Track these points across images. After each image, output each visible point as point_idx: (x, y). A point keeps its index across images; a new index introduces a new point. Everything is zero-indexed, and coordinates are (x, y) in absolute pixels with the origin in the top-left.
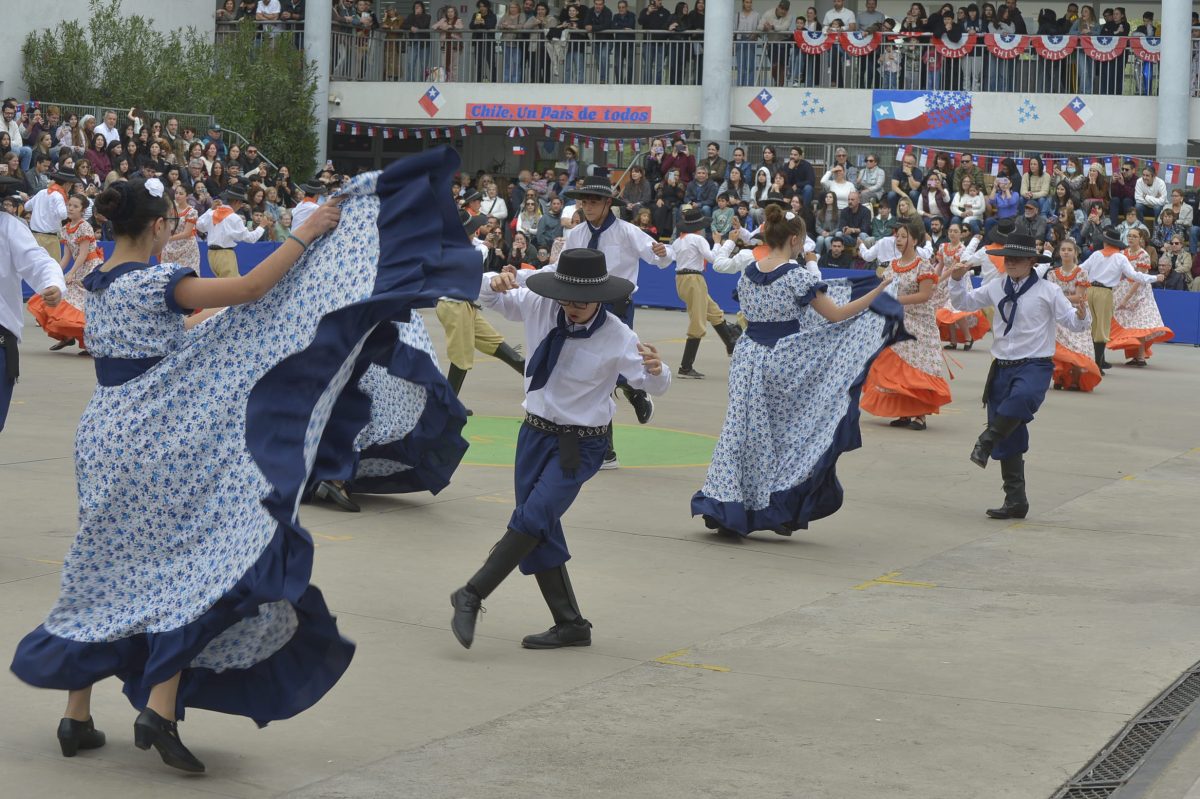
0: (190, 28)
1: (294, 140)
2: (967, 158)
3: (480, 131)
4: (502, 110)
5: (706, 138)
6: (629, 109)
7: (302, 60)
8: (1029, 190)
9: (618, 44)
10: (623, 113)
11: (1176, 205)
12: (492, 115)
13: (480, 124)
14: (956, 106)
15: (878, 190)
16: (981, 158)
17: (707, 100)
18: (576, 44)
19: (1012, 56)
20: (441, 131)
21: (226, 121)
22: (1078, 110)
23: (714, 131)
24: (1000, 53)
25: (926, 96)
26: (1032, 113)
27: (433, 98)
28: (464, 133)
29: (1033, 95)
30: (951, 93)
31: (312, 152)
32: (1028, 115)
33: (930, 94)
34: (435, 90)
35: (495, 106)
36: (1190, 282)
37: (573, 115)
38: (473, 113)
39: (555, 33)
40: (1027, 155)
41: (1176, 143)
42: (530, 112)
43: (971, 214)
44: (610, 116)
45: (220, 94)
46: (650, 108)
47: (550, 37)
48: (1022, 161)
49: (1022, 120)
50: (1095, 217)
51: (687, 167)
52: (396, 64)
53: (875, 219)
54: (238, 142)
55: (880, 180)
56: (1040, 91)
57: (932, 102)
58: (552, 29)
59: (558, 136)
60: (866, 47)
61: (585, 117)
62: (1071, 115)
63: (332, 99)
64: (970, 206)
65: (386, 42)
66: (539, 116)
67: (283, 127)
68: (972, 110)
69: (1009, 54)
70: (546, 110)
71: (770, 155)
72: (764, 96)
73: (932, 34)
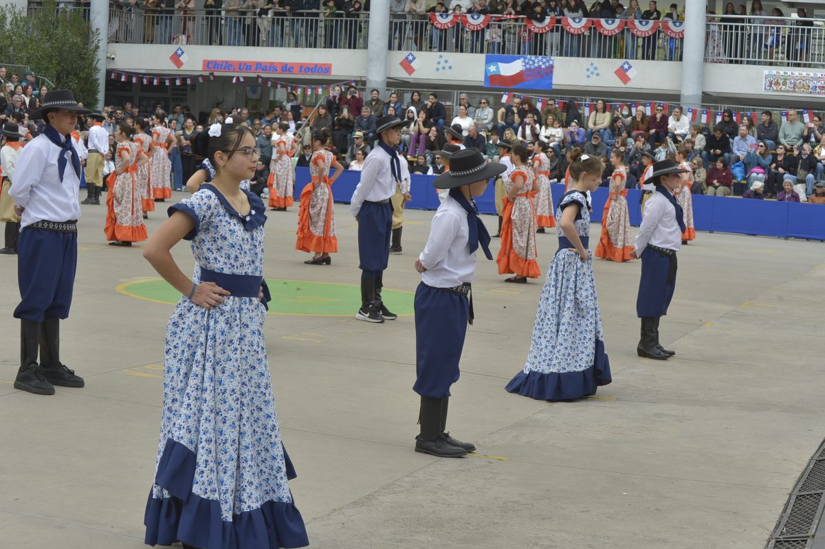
0: (12, 5)
1: (83, 84)
2: (551, 102)
3: (212, 78)
4: (228, 65)
5: (369, 86)
6: (316, 65)
7: (89, 28)
8: (595, 124)
9: (307, 20)
10: (312, 68)
12: (221, 68)
13: (212, 74)
14: (543, 67)
15: (489, 123)
16: (561, 102)
17: (371, 60)
18: (278, 19)
19: (580, 32)
20: (184, 79)
21: (38, 69)
22: (627, 70)
23: (376, 81)
24: (572, 31)
25: (522, 59)
26: (595, 72)
27: (180, 56)
28: (201, 80)
29: (595, 59)
30: (540, 58)
31: (95, 92)
32: (592, 73)
33: (525, 58)
34: (181, 50)
35: (223, 62)
36: (705, 189)
37: (278, 69)
38: (208, 67)
39: (264, 12)
41: (695, 93)
42: (247, 66)
43: (554, 141)
44: (303, 69)
45: (33, 51)
46: (331, 64)
47: (260, 14)
48: (588, 104)
49: (588, 76)
50: (639, 144)
51: (356, 105)
52: (153, 31)
53: (488, 143)
54: (46, 84)
55: (490, 116)
57: (526, 64)
58: (262, 9)
59: (267, 83)
60: (479, 25)
61: (286, 70)
62: (622, 74)
63: (109, 55)
64: (554, 136)
65: (145, 16)
66: (253, 69)
67: (75, 74)
68: (554, 69)
69: (578, 31)
70: (259, 65)
71: (418, 97)
72: (410, 58)
73: (525, 16)
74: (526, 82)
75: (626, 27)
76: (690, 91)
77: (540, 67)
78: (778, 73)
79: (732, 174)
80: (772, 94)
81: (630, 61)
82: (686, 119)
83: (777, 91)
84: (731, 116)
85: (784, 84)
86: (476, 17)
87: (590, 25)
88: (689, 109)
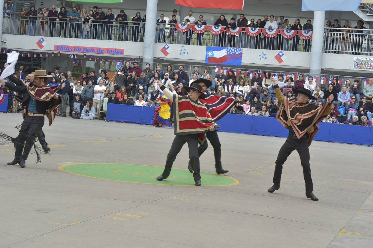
4: (68, 48)
5: (144, 61)
6: (116, 50)
8: (265, 85)
10: (114, 51)
11: (318, 91)
12: (64, 50)
13: (59, 52)
14: (237, 53)
17: (146, 47)
18: (94, 25)
20: (44, 54)
22: (281, 56)
23: (148, 59)
24: (251, 35)
25: (226, 49)
26: (264, 57)
27: (42, 42)
28: (53, 55)
29: (265, 50)
30: (235, 49)
32: (263, 57)
33: (227, 49)
34: (43, 39)
35: (65, 46)
37: (95, 51)
38: (57, 49)
39: (86, 21)
40: (263, 72)
41: (317, 69)
42: (79, 49)
44: (109, 52)
46: (124, 50)
47: (84, 22)
48: (261, 74)
49: (261, 59)
52: (25, 28)
56: (267, 49)
57: (228, 52)
60: (201, 30)
61: (99, 52)
62: (278, 58)
63: (2, 40)
65: (21, 20)
66: (82, 50)
68: (242, 55)
69: (254, 35)
70: (85, 49)
71: (170, 68)
72: (166, 47)
73: (226, 27)
74: (228, 62)
75: (279, 33)
76: (315, 68)
77: (235, 53)
78: (362, 58)
79: (338, 111)
80: (358, 70)
81: (283, 51)
83: (361, 68)
84: (337, 80)
86: (200, 26)
87: (260, 32)
88: (314, 77)
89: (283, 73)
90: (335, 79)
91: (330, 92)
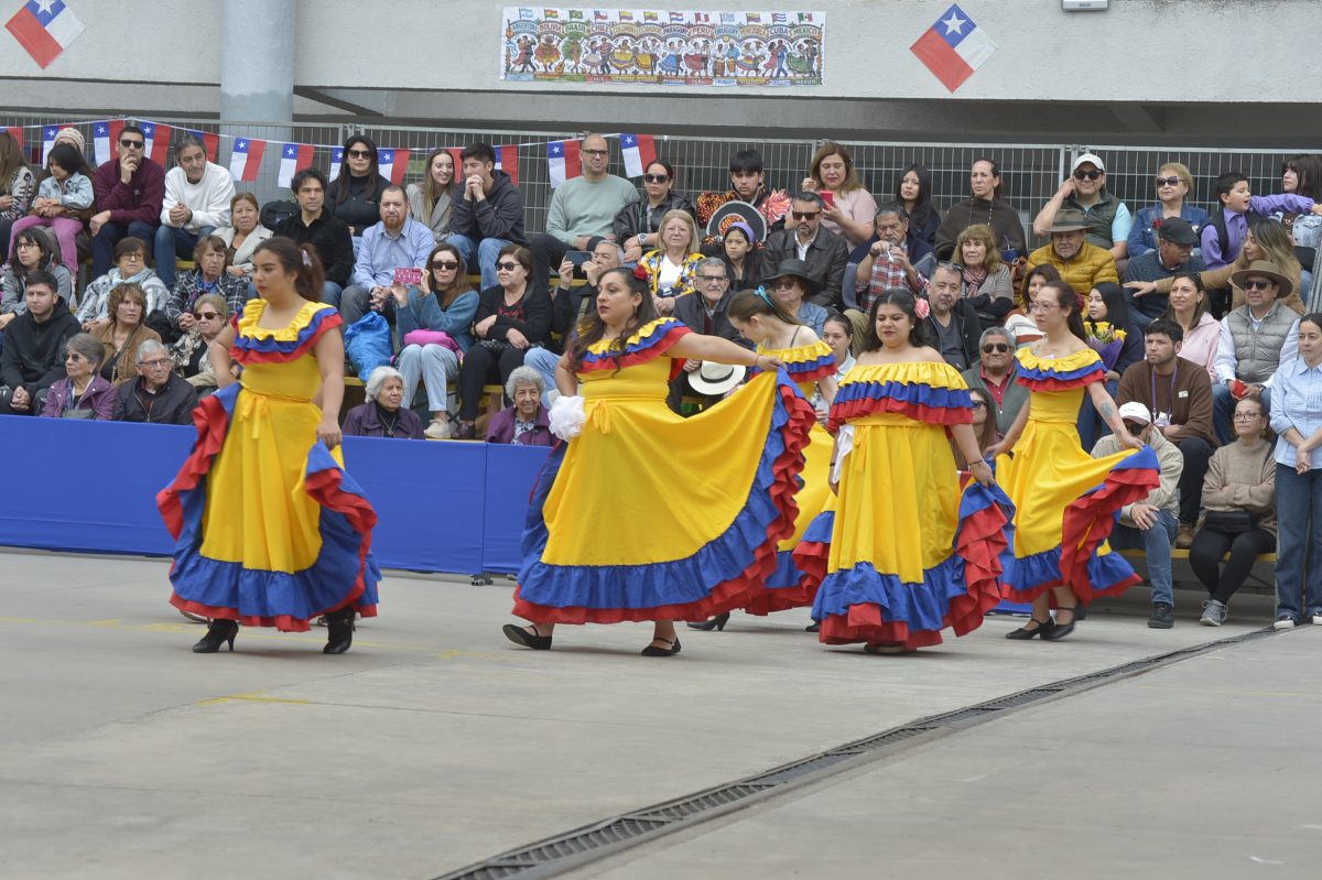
11: (243, 232)
22: (49, 17)
62: (31, 30)
76: (249, 83)
78: (549, 14)
80: (531, 87)
82: (223, 178)
83: (546, 76)
84: (374, 157)
85: (572, 52)
88: (238, 141)
89: (44, 121)
90: (364, 153)
91: (307, 225)
